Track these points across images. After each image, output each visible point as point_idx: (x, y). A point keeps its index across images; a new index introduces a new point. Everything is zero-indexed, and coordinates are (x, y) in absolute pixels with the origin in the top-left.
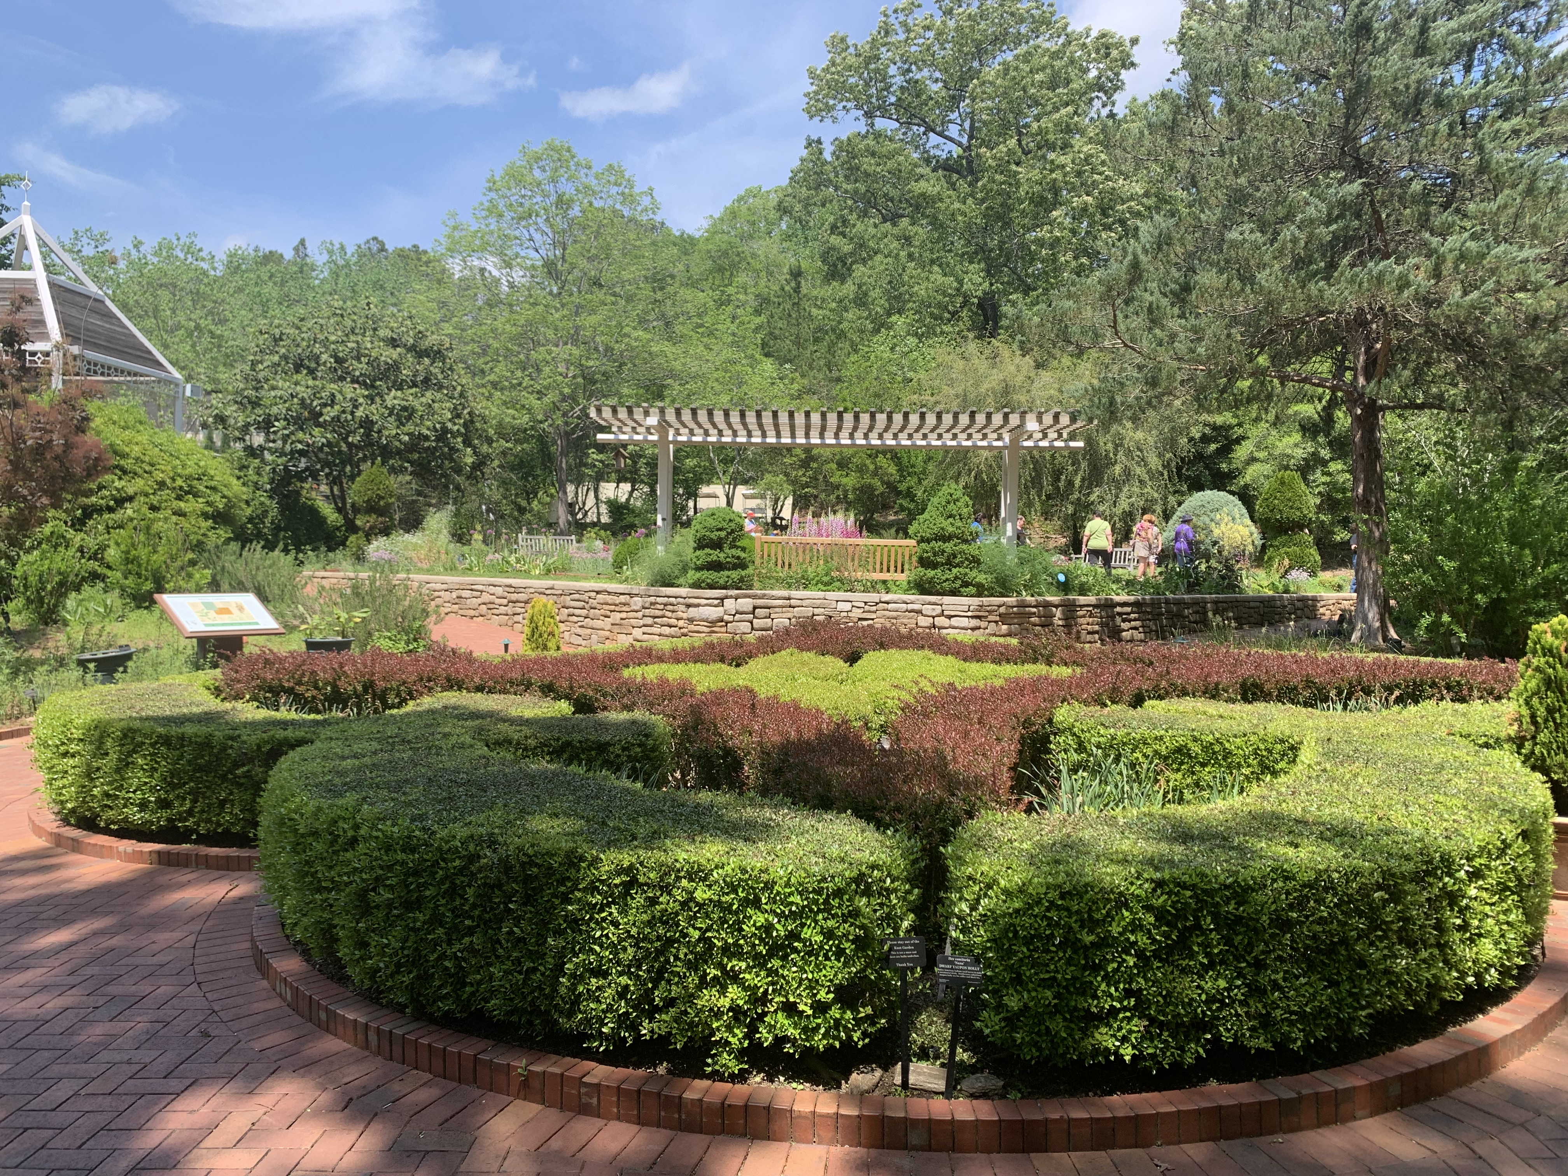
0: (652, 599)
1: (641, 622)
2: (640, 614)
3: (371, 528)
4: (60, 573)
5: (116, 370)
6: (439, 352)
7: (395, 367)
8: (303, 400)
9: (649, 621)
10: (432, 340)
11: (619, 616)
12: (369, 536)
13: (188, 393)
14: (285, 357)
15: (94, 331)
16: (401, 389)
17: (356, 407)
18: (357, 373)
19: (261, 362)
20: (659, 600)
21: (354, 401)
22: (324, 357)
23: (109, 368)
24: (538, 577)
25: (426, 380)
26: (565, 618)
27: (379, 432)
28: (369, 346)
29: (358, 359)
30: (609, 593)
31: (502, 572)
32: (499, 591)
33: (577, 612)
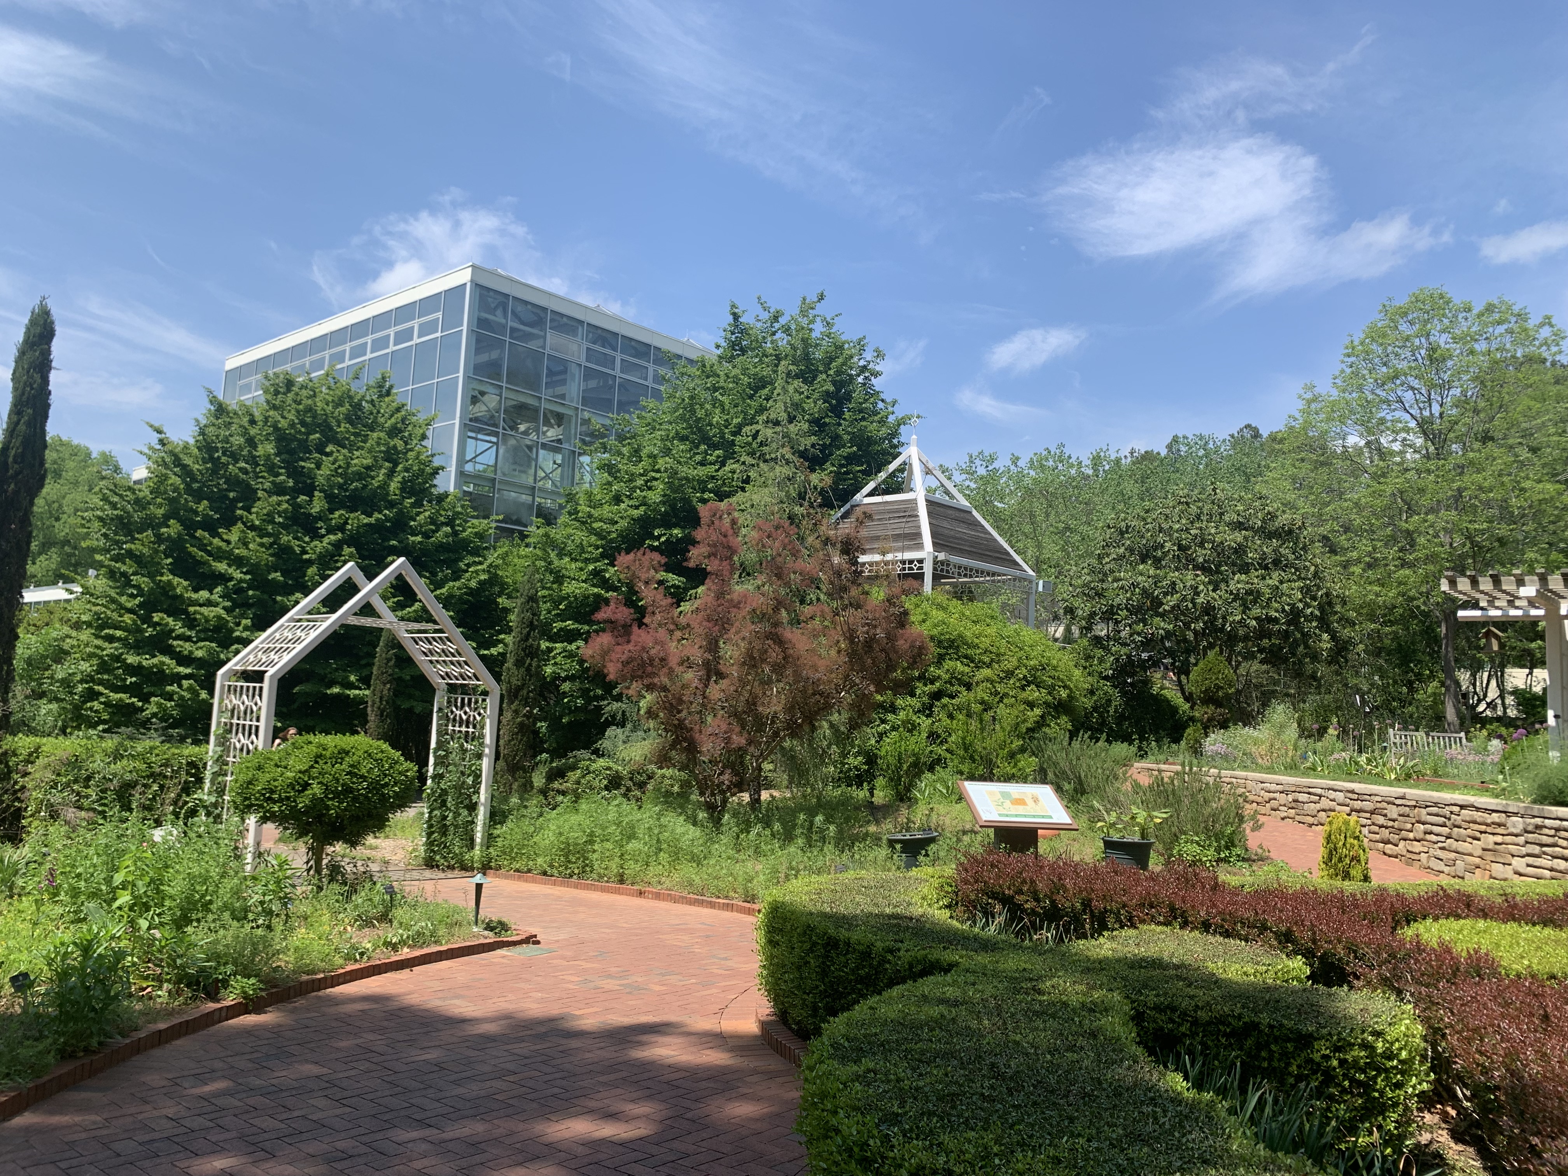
0: (1538, 821)
1: (1524, 850)
2: (1521, 840)
3: (1210, 720)
4: (914, 755)
5: (977, 571)
6: (1290, 532)
7: (1240, 550)
8: (1144, 591)
9: (1537, 850)
10: (1284, 519)
11: (1492, 839)
12: (1206, 728)
13: (1040, 589)
14: (1131, 550)
15: (960, 539)
16: (1246, 573)
17: (1198, 594)
18: (1201, 560)
19: (1108, 555)
20: (1548, 822)
21: (1195, 588)
22: (1168, 545)
23: (971, 570)
24: (1390, 784)
25: (1276, 563)
26: (1420, 835)
27: (1224, 618)
28: (1213, 531)
29: (1202, 545)
30: (1478, 809)
31: (1350, 776)
32: (1340, 796)
33: (1436, 829)
